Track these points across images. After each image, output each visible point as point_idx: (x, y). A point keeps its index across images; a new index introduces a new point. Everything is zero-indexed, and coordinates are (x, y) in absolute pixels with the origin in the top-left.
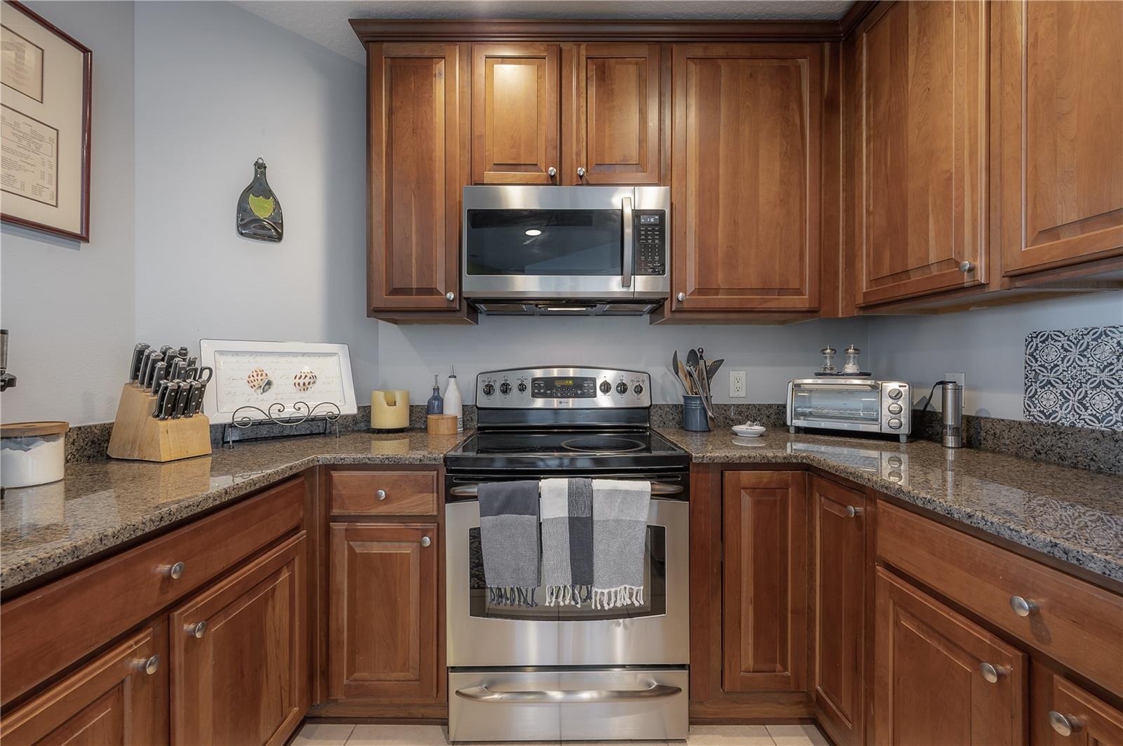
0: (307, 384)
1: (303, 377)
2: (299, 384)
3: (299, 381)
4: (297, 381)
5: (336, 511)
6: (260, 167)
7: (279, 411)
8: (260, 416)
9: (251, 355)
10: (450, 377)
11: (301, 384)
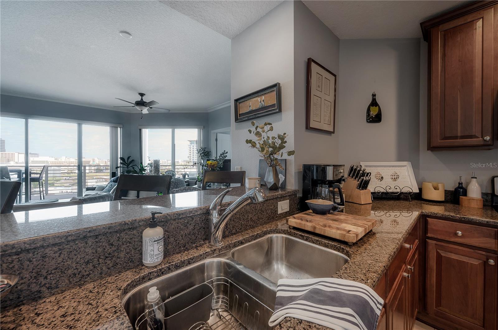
0: (396, 178)
1: (394, 175)
2: (393, 178)
3: (393, 177)
4: (392, 177)
5: (429, 235)
6: (374, 95)
7: (389, 189)
8: (382, 190)
9: (375, 167)
10: (472, 178)
11: (394, 178)
